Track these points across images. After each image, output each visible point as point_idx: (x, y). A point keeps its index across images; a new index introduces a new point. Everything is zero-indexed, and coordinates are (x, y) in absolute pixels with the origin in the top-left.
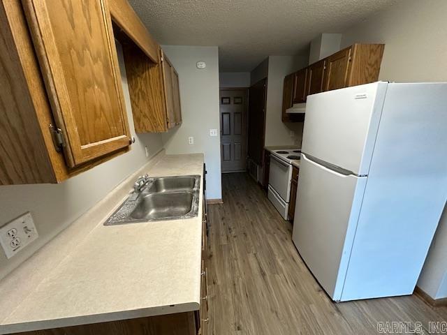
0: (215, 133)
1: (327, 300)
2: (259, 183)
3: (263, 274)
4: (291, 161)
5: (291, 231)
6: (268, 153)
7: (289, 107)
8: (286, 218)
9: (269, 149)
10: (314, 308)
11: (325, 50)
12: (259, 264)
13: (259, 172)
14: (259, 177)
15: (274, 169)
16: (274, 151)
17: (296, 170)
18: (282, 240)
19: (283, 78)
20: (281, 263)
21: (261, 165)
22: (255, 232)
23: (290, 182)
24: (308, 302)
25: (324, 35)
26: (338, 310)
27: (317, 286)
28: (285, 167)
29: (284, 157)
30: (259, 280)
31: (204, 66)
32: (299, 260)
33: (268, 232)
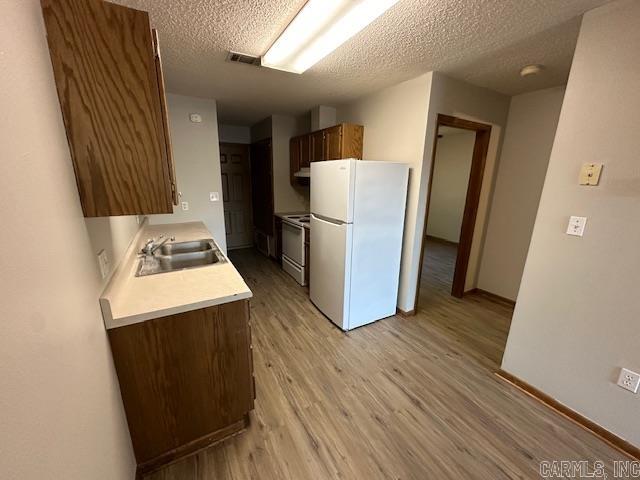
0: (216, 197)
1: (339, 332)
2: (271, 257)
3: (286, 329)
4: (303, 224)
5: (308, 294)
6: (279, 219)
7: (296, 171)
8: (303, 284)
9: (280, 216)
10: (330, 339)
11: (324, 122)
12: (281, 323)
13: (270, 243)
14: (271, 250)
15: (287, 236)
16: (286, 217)
17: (307, 231)
18: (301, 302)
19: (289, 139)
20: (301, 318)
21: (271, 235)
22: (273, 300)
23: (303, 245)
24: (325, 336)
25: (321, 107)
26: (348, 336)
27: (331, 325)
28: (297, 231)
29: (296, 221)
30: (283, 334)
31: (199, 119)
32: (316, 312)
33: (286, 297)
